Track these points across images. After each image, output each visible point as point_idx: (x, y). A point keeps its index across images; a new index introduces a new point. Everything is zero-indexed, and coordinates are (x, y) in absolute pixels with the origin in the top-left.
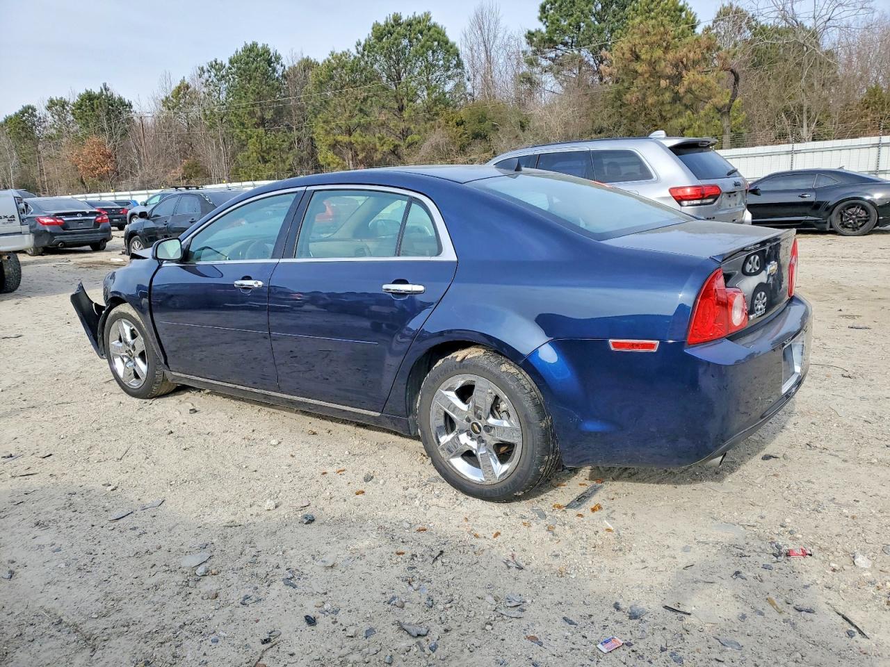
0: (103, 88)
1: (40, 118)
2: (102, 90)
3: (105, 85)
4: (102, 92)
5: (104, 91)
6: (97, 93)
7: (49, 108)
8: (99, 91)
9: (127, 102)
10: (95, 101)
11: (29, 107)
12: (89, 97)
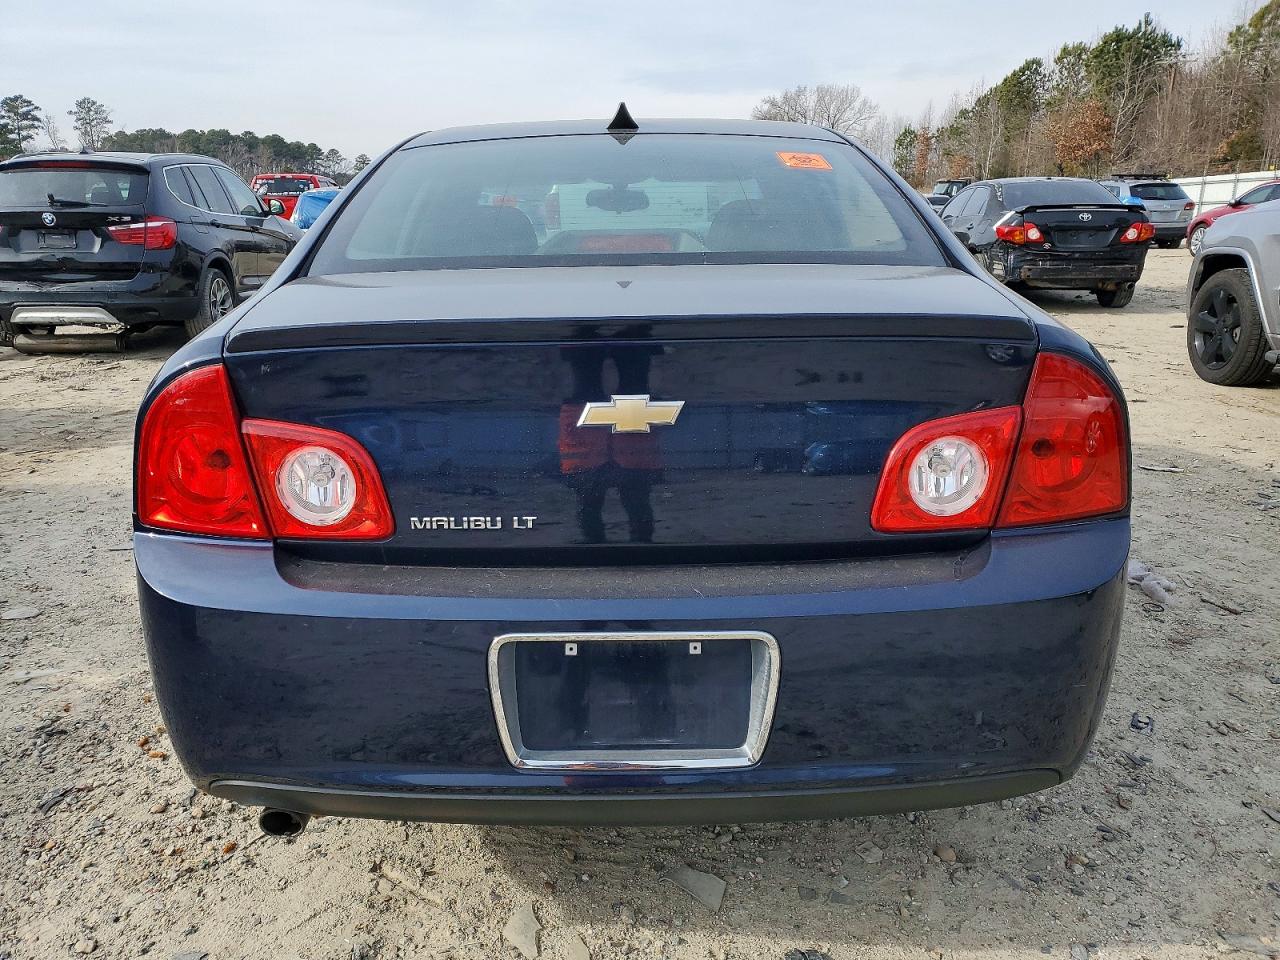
0: (1143, 21)
1: (1045, 76)
2: (1140, 24)
3: (1147, 16)
4: (1139, 27)
5: (1143, 25)
6: (1131, 30)
7: (1059, 60)
8: (1136, 26)
9: (1174, 40)
10: (1125, 43)
11: (1034, 61)
12: (1119, 37)
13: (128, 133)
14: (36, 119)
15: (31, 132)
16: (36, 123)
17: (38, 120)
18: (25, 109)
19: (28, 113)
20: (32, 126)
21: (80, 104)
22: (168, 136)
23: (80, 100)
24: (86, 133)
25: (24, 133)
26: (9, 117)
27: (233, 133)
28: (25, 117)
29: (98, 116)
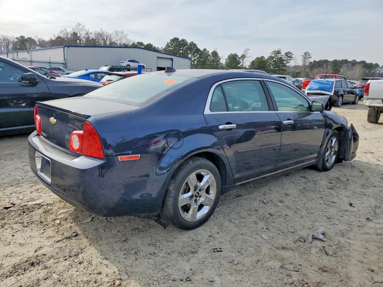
13: (317, 61)
14: (292, 57)
15: (290, 61)
16: (292, 59)
17: (293, 58)
18: (290, 55)
19: (291, 56)
20: (291, 59)
21: (305, 53)
22: (328, 61)
23: (305, 52)
24: (304, 61)
25: (288, 61)
26: (286, 57)
27: (349, 60)
28: (289, 57)
29: (309, 56)
